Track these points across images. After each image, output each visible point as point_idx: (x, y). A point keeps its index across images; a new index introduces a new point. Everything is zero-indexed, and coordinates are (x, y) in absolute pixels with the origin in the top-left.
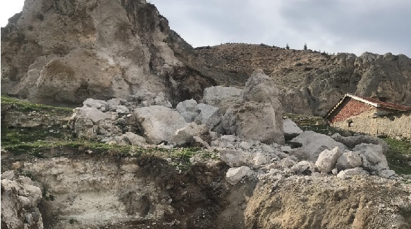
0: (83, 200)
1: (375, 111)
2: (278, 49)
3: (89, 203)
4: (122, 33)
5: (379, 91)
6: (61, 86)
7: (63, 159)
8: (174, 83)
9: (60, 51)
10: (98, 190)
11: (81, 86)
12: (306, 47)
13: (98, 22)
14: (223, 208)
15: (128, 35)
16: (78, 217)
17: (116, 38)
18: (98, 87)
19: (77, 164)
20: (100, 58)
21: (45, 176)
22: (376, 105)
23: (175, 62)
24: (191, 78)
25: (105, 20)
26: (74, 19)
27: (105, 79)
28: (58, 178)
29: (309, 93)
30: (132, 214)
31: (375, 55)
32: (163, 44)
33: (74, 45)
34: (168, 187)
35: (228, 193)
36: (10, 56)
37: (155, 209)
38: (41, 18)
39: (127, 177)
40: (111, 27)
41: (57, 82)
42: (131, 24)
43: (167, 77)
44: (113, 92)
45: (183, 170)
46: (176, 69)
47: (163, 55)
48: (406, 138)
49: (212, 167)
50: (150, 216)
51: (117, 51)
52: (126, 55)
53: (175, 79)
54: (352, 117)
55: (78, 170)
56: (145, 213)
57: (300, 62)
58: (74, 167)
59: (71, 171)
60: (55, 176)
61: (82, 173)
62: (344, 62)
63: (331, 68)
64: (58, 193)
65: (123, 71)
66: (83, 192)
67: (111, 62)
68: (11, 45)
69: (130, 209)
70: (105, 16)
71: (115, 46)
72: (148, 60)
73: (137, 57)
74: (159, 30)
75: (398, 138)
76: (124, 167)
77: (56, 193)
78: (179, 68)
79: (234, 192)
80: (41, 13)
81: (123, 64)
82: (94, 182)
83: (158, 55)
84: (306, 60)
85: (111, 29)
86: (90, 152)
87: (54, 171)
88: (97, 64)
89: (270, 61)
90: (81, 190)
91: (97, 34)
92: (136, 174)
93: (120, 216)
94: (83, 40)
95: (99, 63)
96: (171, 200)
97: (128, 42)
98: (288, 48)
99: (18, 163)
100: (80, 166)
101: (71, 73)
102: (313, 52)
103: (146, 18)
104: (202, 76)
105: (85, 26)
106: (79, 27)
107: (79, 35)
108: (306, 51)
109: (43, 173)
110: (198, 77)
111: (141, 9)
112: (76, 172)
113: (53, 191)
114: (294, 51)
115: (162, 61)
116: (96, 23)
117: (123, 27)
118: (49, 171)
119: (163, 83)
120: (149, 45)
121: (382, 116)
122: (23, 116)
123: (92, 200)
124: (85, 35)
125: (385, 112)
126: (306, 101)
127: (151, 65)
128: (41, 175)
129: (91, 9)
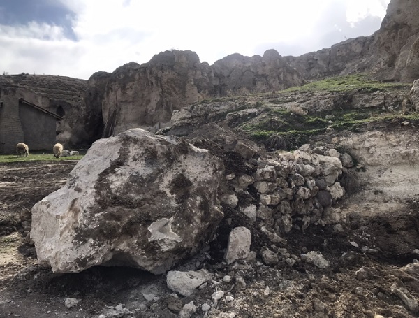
0: (393, 173)
3: (400, 176)
7: (375, 132)
10: (414, 163)
16: (386, 189)
19: (390, 136)
21: (359, 149)
28: (371, 151)
36: (389, 45)
55: (390, 142)
58: (387, 139)
59: (383, 144)
60: (368, 149)
61: (395, 146)
64: (371, 165)
66: (396, 164)
77: (369, 165)
82: (407, 155)
86: (406, 123)
87: (367, 144)
90: (394, 162)
99: (336, 138)
100: (393, 138)
109: (357, 147)
112: (388, 145)
113: (367, 164)
118: (362, 145)
122: (366, 97)
123: (404, 173)
128: (355, 148)
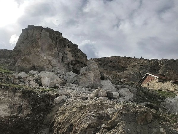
1: (157, 80)
2: (131, 58)
4: (50, 48)
5: (167, 73)
6: (25, 66)
8: (71, 66)
9: (28, 54)
10: (2, 103)
11: (33, 66)
12: (141, 57)
13: (41, 44)
14: (49, 113)
15: (52, 48)
17: (48, 49)
18: (38, 66)
20: (41, 56)
22: (157, 77)
23: (72, 58)
24: (78, 65)
25: (44, 43)
26: (33, 43)
27: (41, 64)
29: (140, 74)
30: (13, 113)
31: (167, 60)
32: (69, 52)
33: (32, 52)
34: (32, 103)
35: (54, 106)
36: (15, 57)
37: (23, 112)
38: (23, 43)
39: (17, 98)
40: (46, 45)
41: (24, 65)
42: (53, 44)
43: (68, 64)
44: (45, 69)
45: (41, 96)
46: (72, 61)
47: (68, 56)
48: (169, 91)
49: (52, 96)
50: (21, 115)
51: (48, 54)
52: (52, 55)
53: (72, 65)
54: (149, 82)
56: (19, 113)
57: (139, 63)
62: (154, 62)
63: (149, 65)
65: (50, 61)
67: (45, 58)
68: (16, 53)
69: (12, 111)
70: (44, 42)
71: (47, 52)
72: (61, 57)
73: (56, 56)
74: (68, 47)
75: (166, 91)
76: (16, 94)
78: (73, 61)
79: (56, 106)
80: (23, 41)
81: (49, 59)
83: (66, 56)
84: (141, 62)
85: (46, 46)
88: (39, 58)
89: (128, 63)
91: (40, 48)
92: (20, 97)
93: (7, 114)
94: (36, 50)
95: (40, 58)
96: (32, 108)
97: (52, 51)
98: (135, 58)
101: (29, 62)
102: (144, 59)
103: (62, 43)
104: (83, 64)
105: (36, 45)
106: (34, 45)
107: (34, 48)
108: (141, 59)
110: (81, 64)
111: (61, 40)
114: (137, 59)
115: (67, 58)
116: (40, 44)
117: (51, 45)
119: (66, 66)
120: (63, 52)
121: (160, 82)
124: (36, 48)
125: (162, 80)
126: (138, 77)
127: (62, 59)
129: (38, 39)
